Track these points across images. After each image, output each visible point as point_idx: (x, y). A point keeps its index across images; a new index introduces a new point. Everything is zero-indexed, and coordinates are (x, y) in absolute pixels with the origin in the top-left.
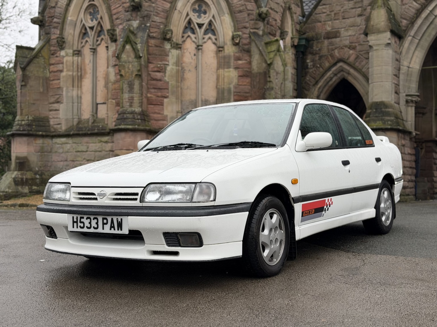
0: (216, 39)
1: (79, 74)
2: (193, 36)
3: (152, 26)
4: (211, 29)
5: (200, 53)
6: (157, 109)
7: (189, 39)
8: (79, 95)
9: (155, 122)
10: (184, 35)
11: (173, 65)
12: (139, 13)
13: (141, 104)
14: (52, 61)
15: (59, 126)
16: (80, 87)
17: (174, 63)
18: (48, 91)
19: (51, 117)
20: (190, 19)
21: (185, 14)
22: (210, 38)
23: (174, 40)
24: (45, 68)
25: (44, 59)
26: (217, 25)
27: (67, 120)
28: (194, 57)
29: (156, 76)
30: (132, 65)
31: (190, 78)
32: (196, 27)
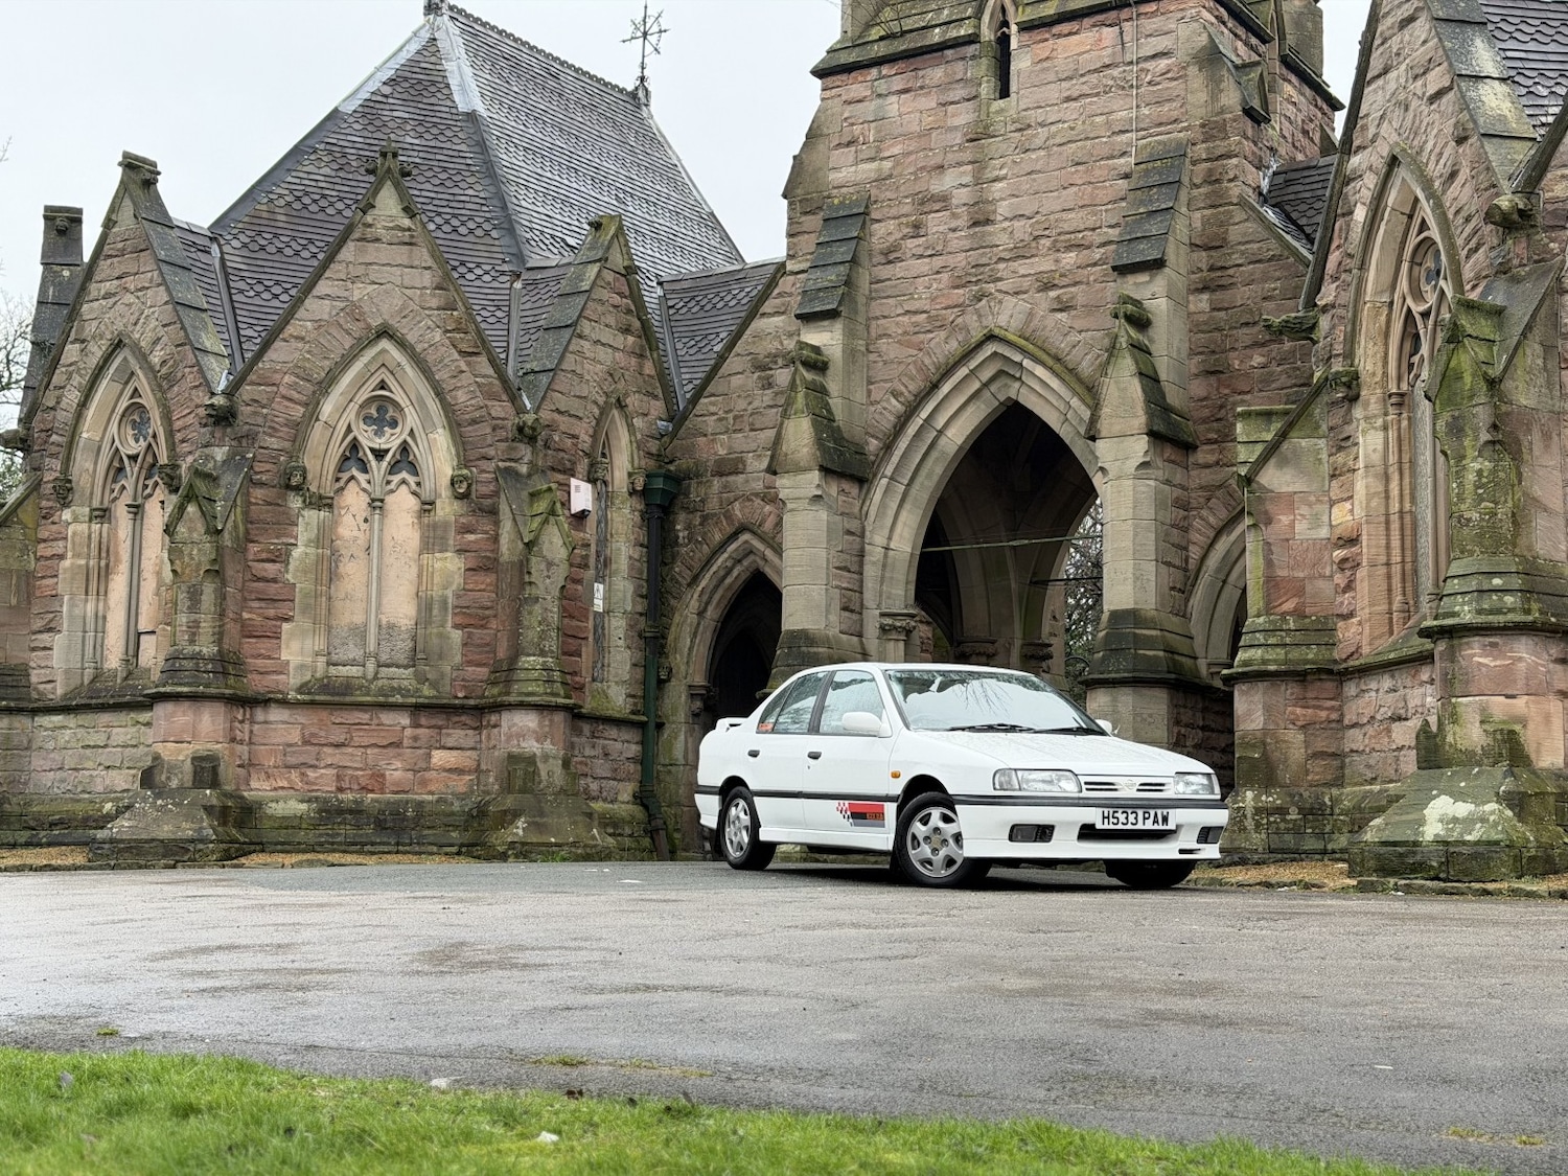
0: (418, 484)
1: (103, 563)
2: (361, 477)
3: (259, 458)
4: (405, 459)
5: (377, 516)
6: (263, 646)
7: (352, 484)
8: (100, 614)
9: (257, 677)
10: (340, 475)
11: (306, 546)
12: (229, 430)
13: (219, 637)
14: (43, 534)
15: (49, 686)
16: (103, 593)
17: (310, 541)
18: (30, 603)
19: (32, 664)
20: (355, 438)
21: (341, 428)
22: (404, 482)
23: (313, 489)
24: (25, 550)
25: (25, 527)
26: (419, 451)
27: (67, 671)
28: (364, 526)
29: (266, 570)
30: (199, 550)
31: (353, 573)
32: (371, 456)
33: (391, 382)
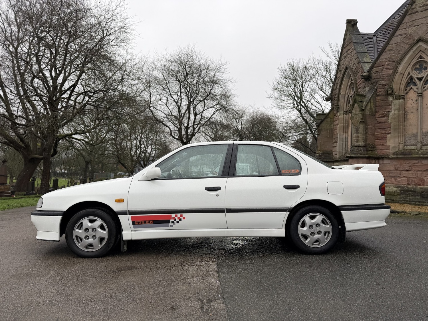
1: (347, 124)
2: (414, 88)
3: (379, 88)
5: (420, 99)
6: (381, 142)
7: (411, 90)
8: (347, 137)
9: (380, 151)
10: (407, 88)
11: (394, 111)
12: (369, 82)
14: (335, 120)
15: (336, 156)
16: (347, 132)
17: (396, 109)
18: (332, 136)
19: (333, 151)
20: (411, 76)
21: (406, 73)
23: (397, 94)
24: (331, 124)
25: (331, 118)
27: (339, 152)
28: (416, 103)
29: (382, 120)
30: (358, 116)
31: (412, 118)
32: (417, 80)
33: (423, 55)
